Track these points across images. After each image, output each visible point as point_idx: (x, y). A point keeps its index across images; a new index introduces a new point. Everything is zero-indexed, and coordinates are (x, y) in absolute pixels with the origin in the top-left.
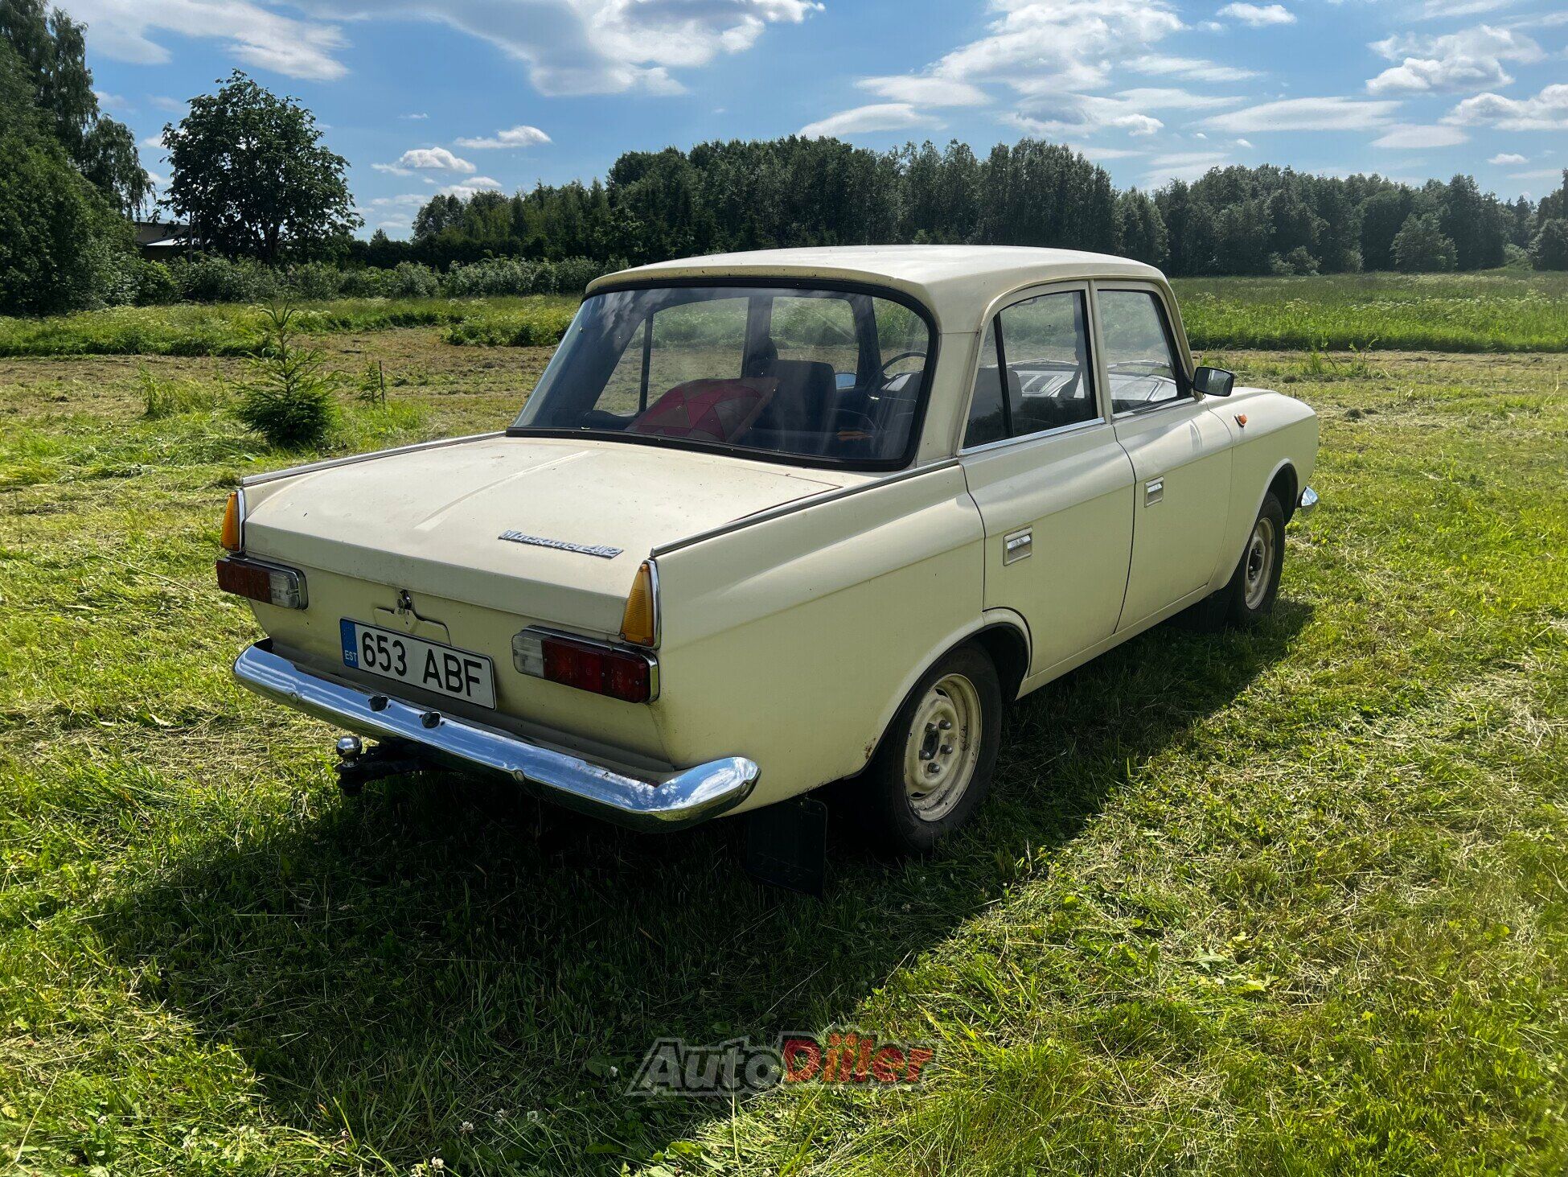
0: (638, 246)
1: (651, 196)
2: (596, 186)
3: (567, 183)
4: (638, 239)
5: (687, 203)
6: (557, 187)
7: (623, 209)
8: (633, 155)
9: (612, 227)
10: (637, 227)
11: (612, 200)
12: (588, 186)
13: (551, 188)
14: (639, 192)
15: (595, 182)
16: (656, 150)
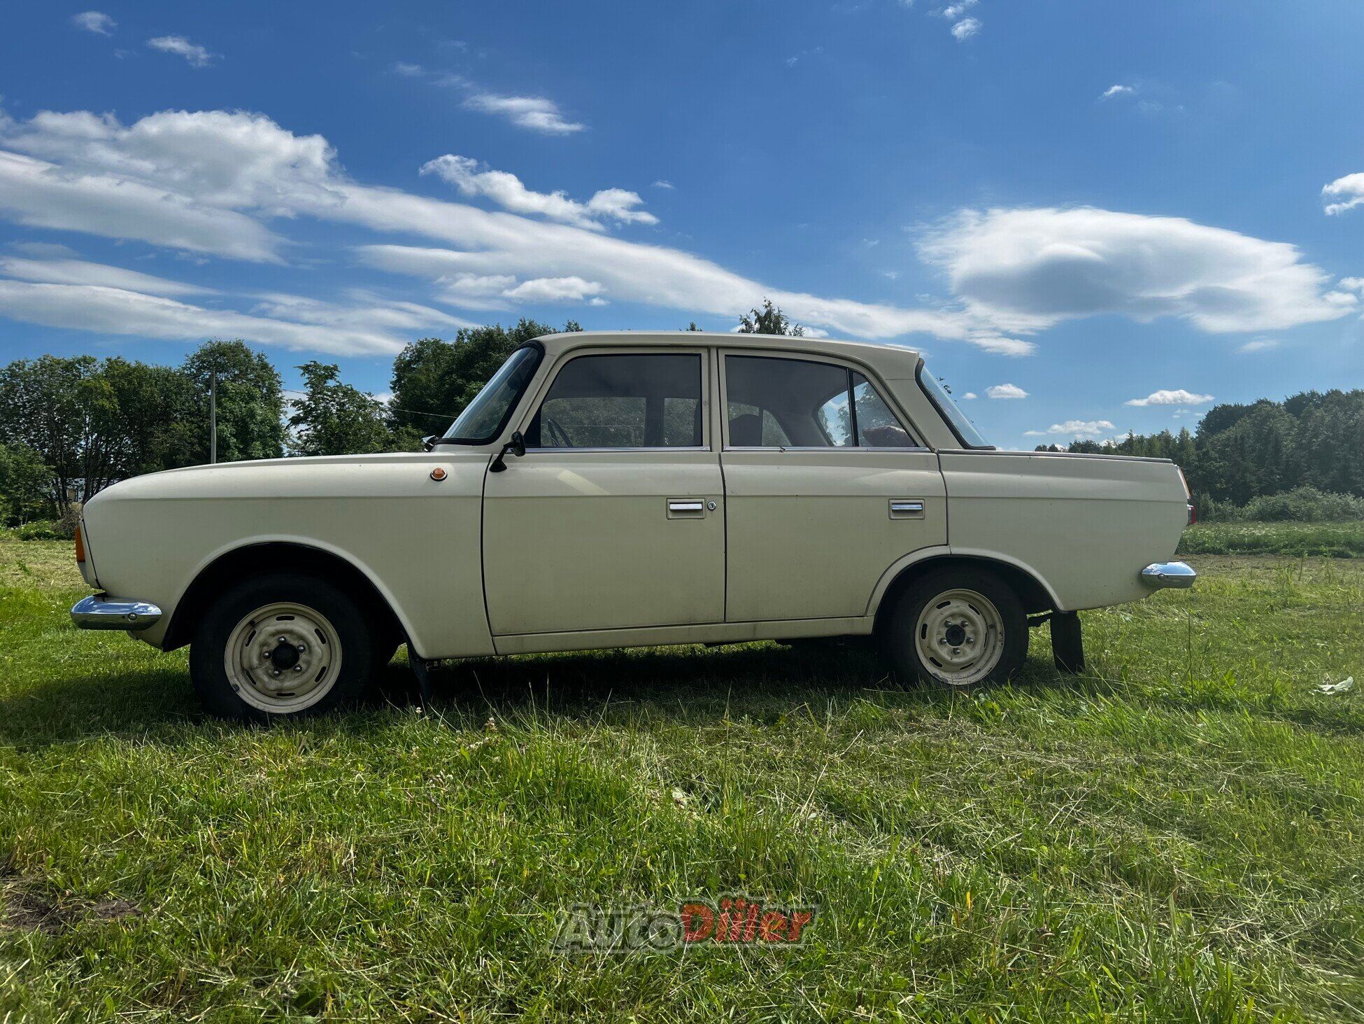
0: (1221, 482)
1: (1239, 442)
2: (1184, 434)
3: (1157, 433)
4: (1221, 477)
5: (1277, 448)
6: (1147, 436)
7: (1208, 451)
8: (1225, 407)
9: (1196, 466)
10: (1221, 467)
11: (1199, 443)
12: (1175, 434)
13: (1142, 437)
14: (1228, 439)
15: (1183, 431)
16: (1247, 402)
